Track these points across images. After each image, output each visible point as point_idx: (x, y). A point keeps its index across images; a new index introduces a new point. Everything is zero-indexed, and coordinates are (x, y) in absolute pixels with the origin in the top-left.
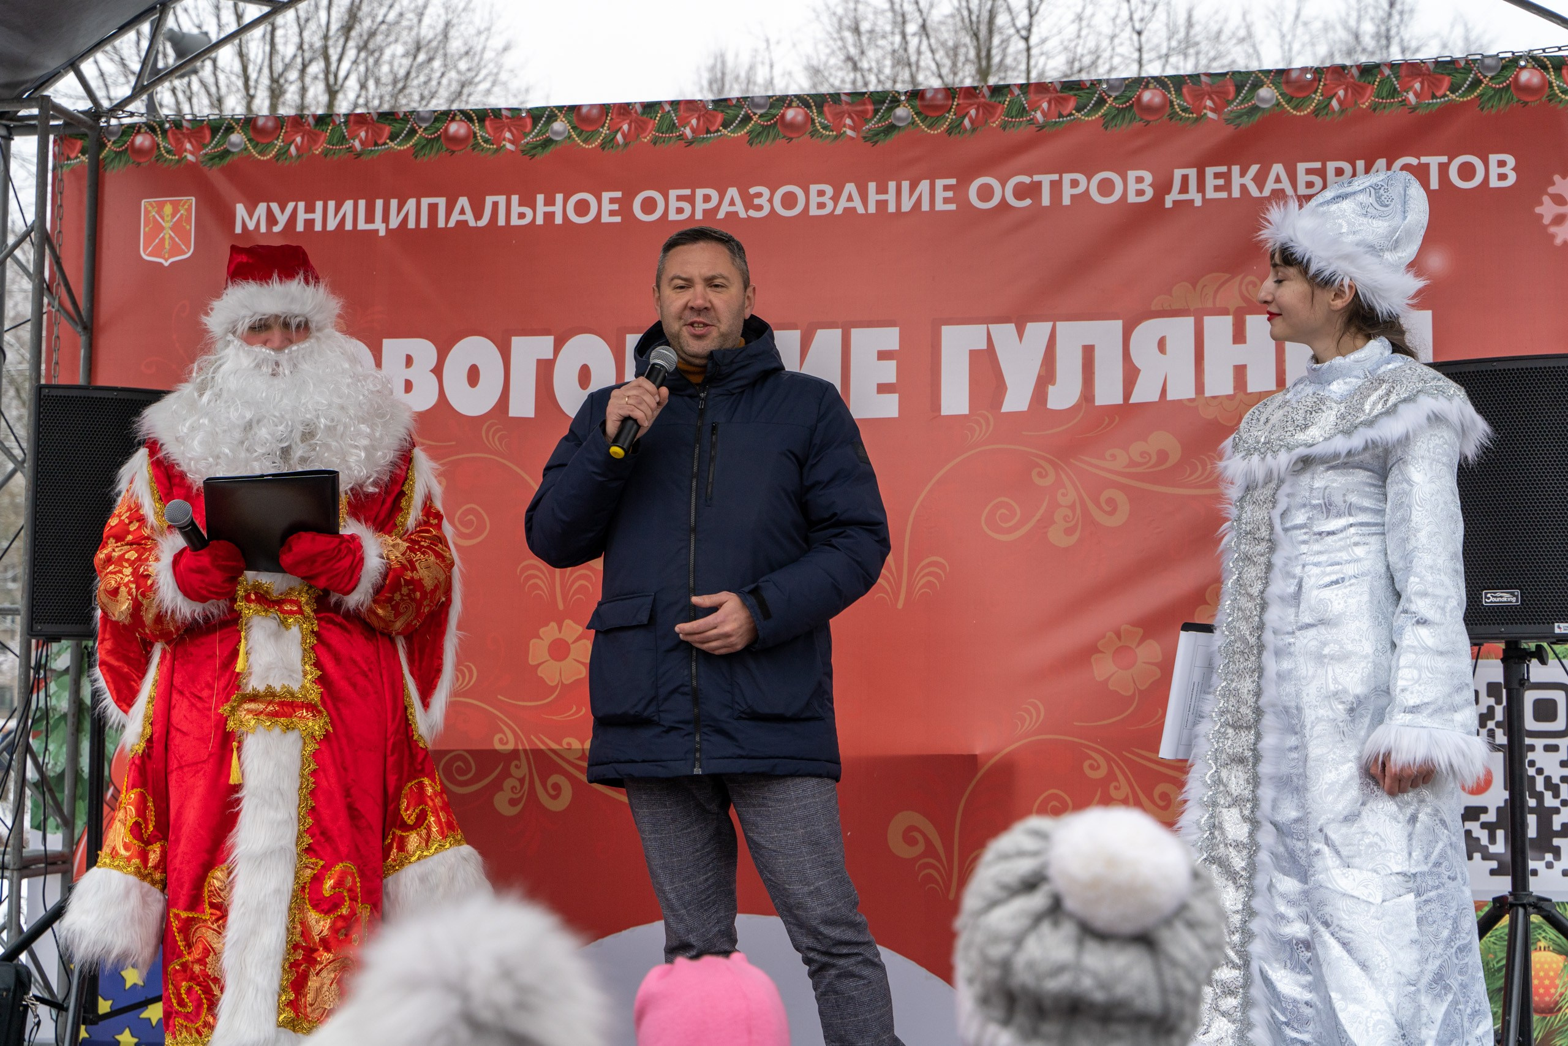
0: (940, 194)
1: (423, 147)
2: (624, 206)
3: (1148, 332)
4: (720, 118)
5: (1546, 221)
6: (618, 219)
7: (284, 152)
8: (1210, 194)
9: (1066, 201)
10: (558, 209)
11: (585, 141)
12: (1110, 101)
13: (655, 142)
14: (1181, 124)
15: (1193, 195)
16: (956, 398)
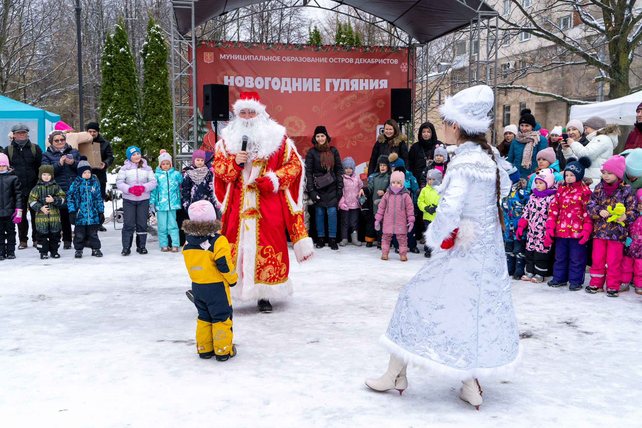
0: (325, 60)
1: (250, 48)
2: (281, 58)
3: (353, 81)
4: (294, 47)
5: (401, 68)
6: (280, 61)
7: (228, 47)
8: (361, 62)
9: (342, 62)
10: (271, 58)
11: (275, 49)
12: (348, 48)
13: (285, 49)
14: (357, 52)
15: (358, 62)
16: (328, 89)
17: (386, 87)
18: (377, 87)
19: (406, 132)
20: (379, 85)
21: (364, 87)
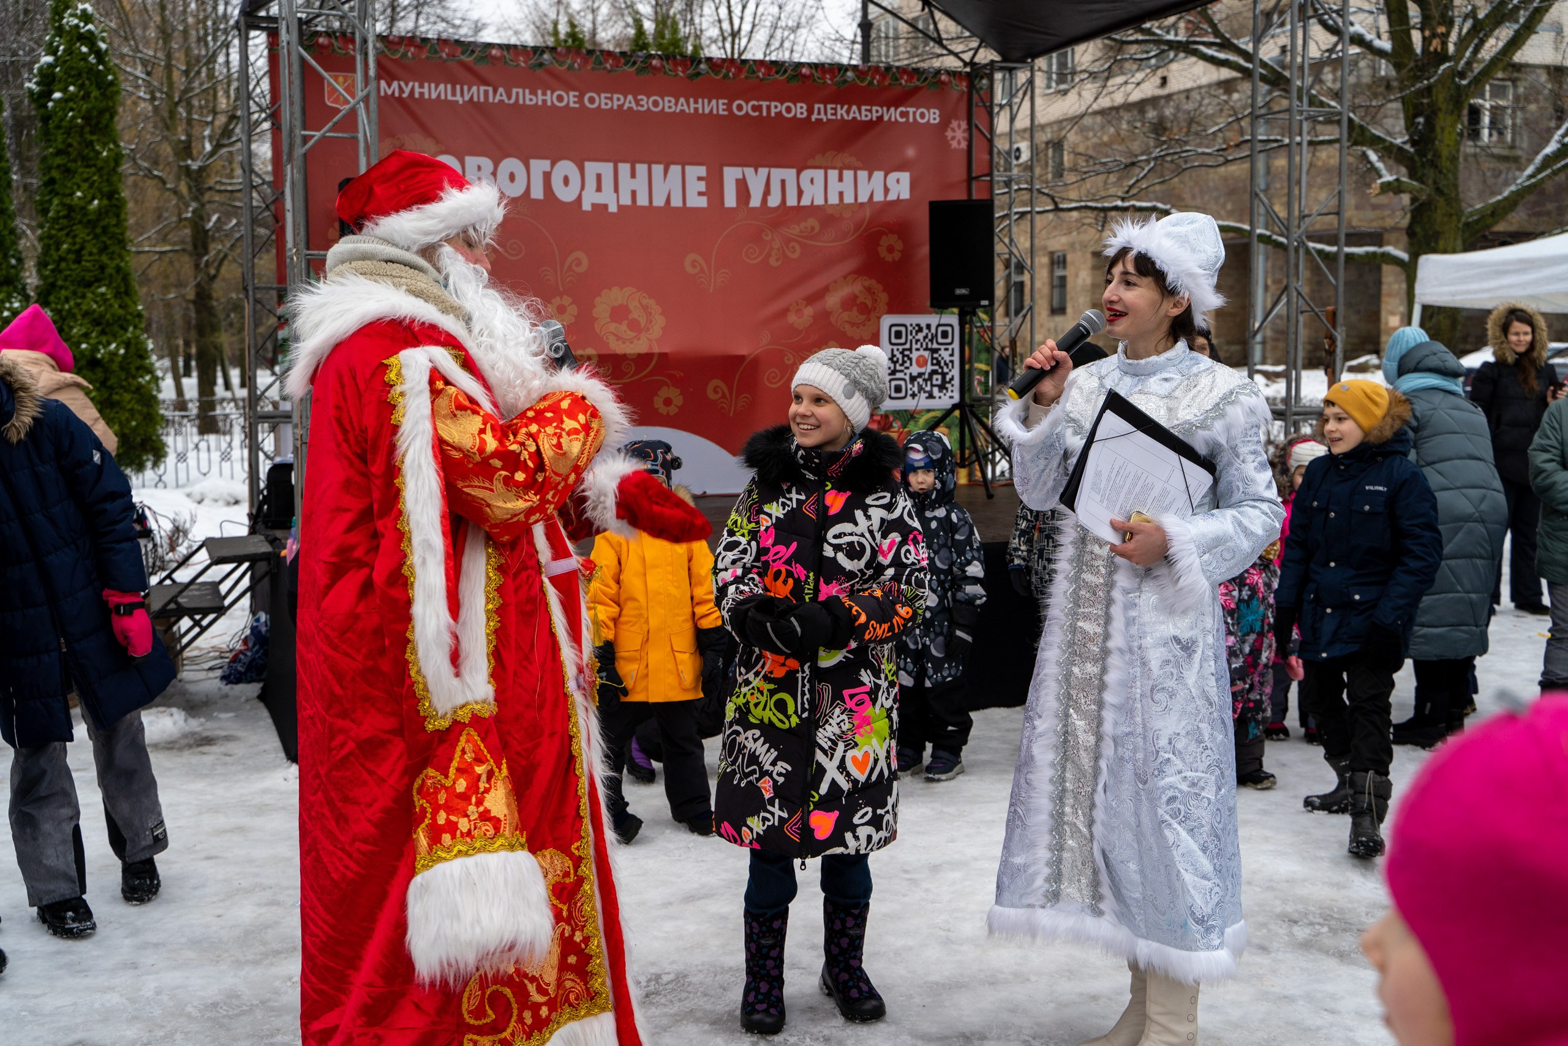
0: (721, 107)
1: (479, 60)
2: (580, 98)
3: (807, 174)
4: (624, 61)
5: (949, 138)
6: (577, 105)
7: (404, 55)
8: (829, 117)
9: (773, 114)
10: (548, 97)
11: (560, 66)
12: (789, 71)
14: (817, 84)
15: (822, 116)
16: (730, 200)
17: (905, 195)
18: (879, 197)
20: (887, 190)
21: (841, 194)
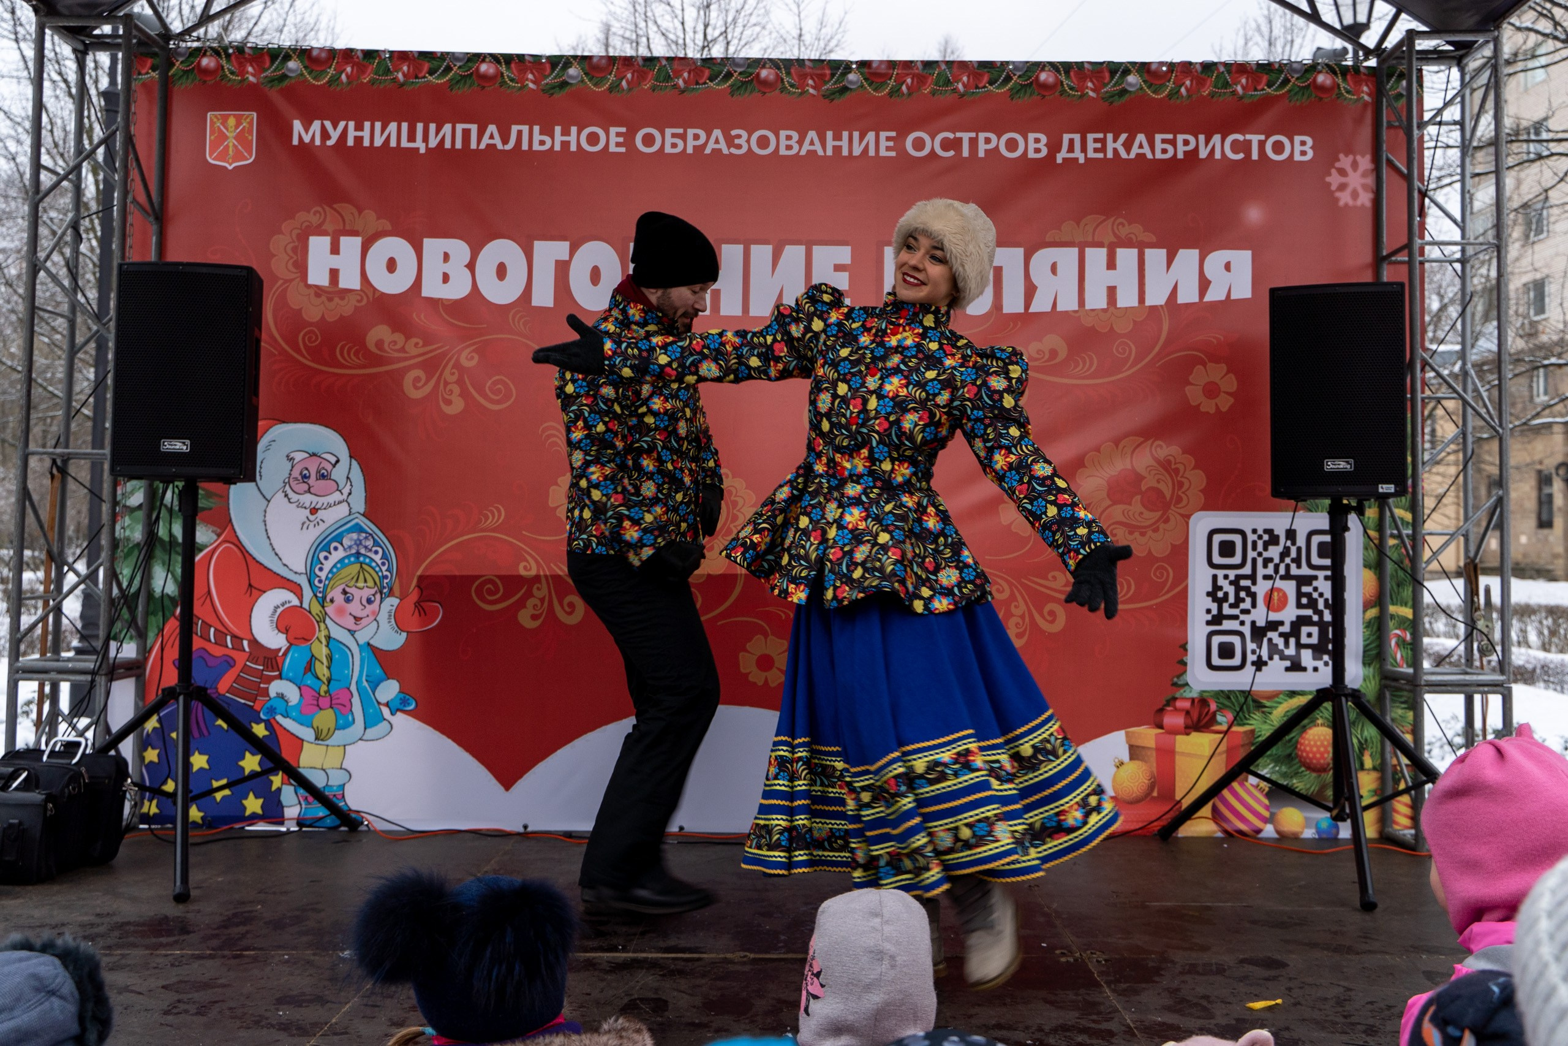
0: (883, 144)
1: (458, 82)
2: (629, 138)
3: (1043, 258)
4: (707, 73)
5: (1333, 188)
6: (623, 150)
7: (335, 79)
8: (1091, 154)
9: (981, 154)
11: (596, 85)
12: (1015, 78)
13: (653, 89)
14: (1069, 99)
15: (1078, 154)
17: (1243, 289)
18: (1188, 295)
19: (1373, 555)
20: (1204, 284)
21: (1112, 291)
